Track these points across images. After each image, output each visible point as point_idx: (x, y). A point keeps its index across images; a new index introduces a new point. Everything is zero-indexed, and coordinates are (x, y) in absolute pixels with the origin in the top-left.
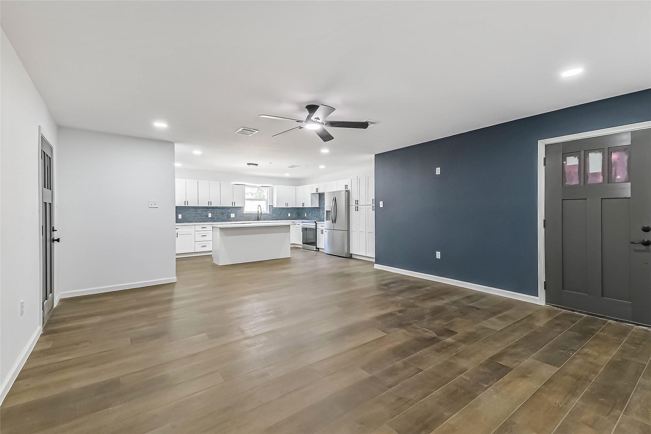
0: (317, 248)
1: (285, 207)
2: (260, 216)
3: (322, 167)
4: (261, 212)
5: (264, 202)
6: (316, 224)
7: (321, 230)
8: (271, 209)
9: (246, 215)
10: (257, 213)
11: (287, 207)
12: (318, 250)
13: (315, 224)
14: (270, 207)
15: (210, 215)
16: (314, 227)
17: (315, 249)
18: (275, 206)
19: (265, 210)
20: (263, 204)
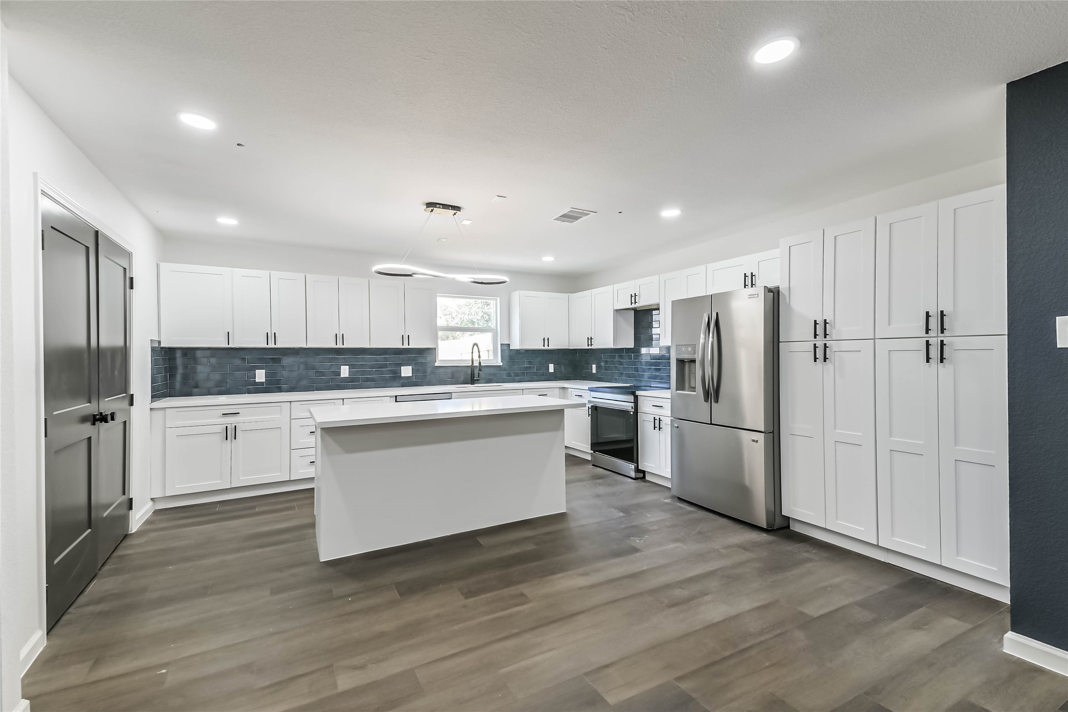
0: (637, 470)
1: (542, 348)
2: (476, 372)
3: (671, 213)
4: (480, 363)
5: (488, 336)
6: (636, 397)
7: (655, 419)
8: (507, 353)
9: (441, 370)
10: (470, 365)
11: (546, 347)
12: (641, 475)
13: (631, 398)
14: (505, 348)
15: (345, 371)
16: (629, 406)
17: (633, 474)
18: (516, 345)
19: (490, 356)
20: (485, 341)
